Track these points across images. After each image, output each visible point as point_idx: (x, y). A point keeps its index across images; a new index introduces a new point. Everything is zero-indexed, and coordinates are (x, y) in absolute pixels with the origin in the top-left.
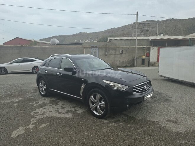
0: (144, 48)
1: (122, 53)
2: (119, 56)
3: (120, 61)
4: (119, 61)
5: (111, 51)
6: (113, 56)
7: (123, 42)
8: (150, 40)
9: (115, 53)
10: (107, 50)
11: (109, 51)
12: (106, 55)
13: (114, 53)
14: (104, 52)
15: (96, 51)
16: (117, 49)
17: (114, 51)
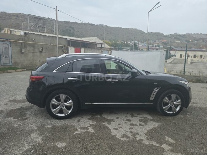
0: (62, 47)
1: (41, 52)
2: (38, 54)
3: (40, 61)
4: (38, 61)
5: (28, 48)
6: (30, 55)
7: (42, 38)
8: (69, 40)
9: (34, 50)
10: (24, 47)
11: (26, 47)
12: (22, 53)
13: (32, 51)
14: (19, 48)
15: (7, 46)
16: (36, 46)
17: (32, 48)
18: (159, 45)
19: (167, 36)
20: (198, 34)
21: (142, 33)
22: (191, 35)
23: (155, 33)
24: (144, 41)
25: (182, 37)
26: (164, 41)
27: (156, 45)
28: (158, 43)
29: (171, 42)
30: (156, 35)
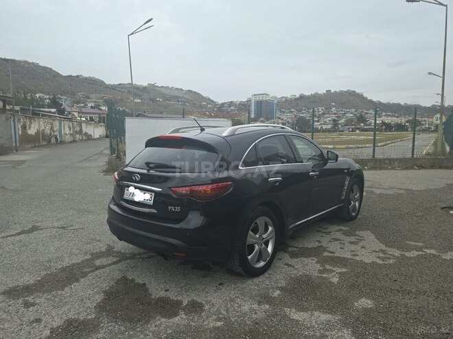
18: (100, 106)
19: (113, 88)
20: (167, 88)
21: (54, 76)
22: (158, 89)
23: (86, 78)
24: (61, 95)
25: (141, 91)
26: (107, 97)
27: (93, 104)
28: (96, 102)
29: (122, 100)
30: (89, 83)
